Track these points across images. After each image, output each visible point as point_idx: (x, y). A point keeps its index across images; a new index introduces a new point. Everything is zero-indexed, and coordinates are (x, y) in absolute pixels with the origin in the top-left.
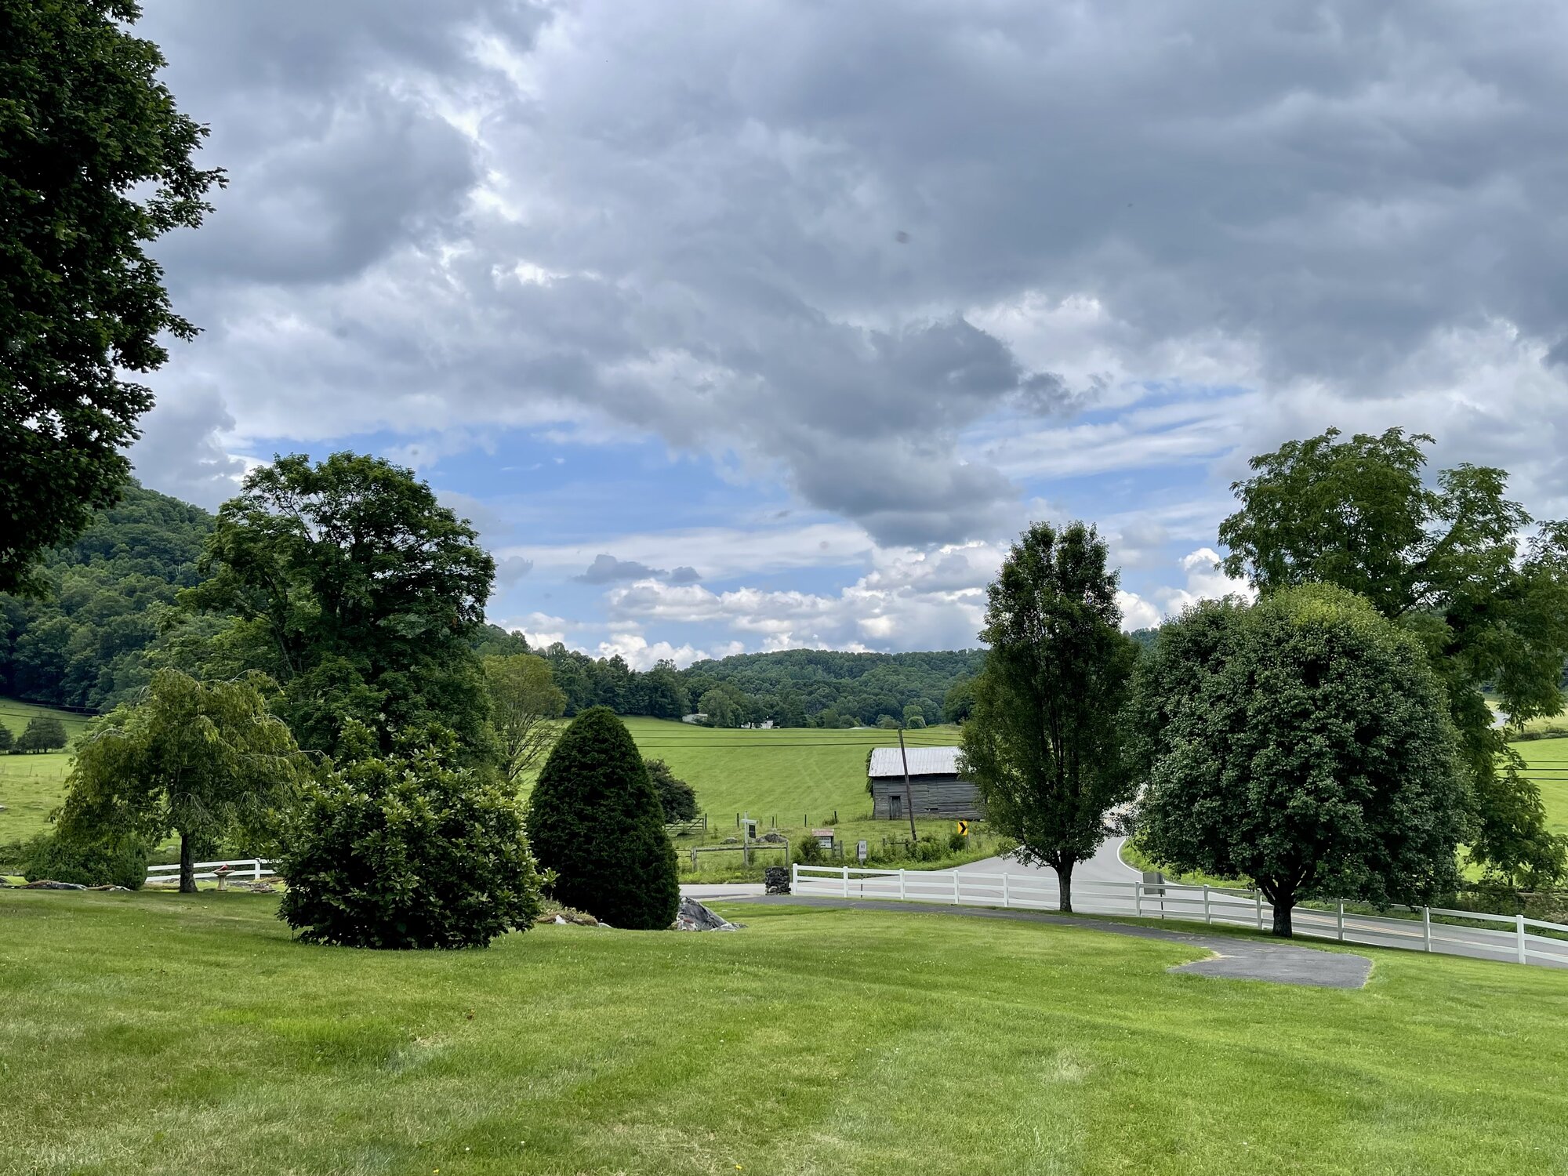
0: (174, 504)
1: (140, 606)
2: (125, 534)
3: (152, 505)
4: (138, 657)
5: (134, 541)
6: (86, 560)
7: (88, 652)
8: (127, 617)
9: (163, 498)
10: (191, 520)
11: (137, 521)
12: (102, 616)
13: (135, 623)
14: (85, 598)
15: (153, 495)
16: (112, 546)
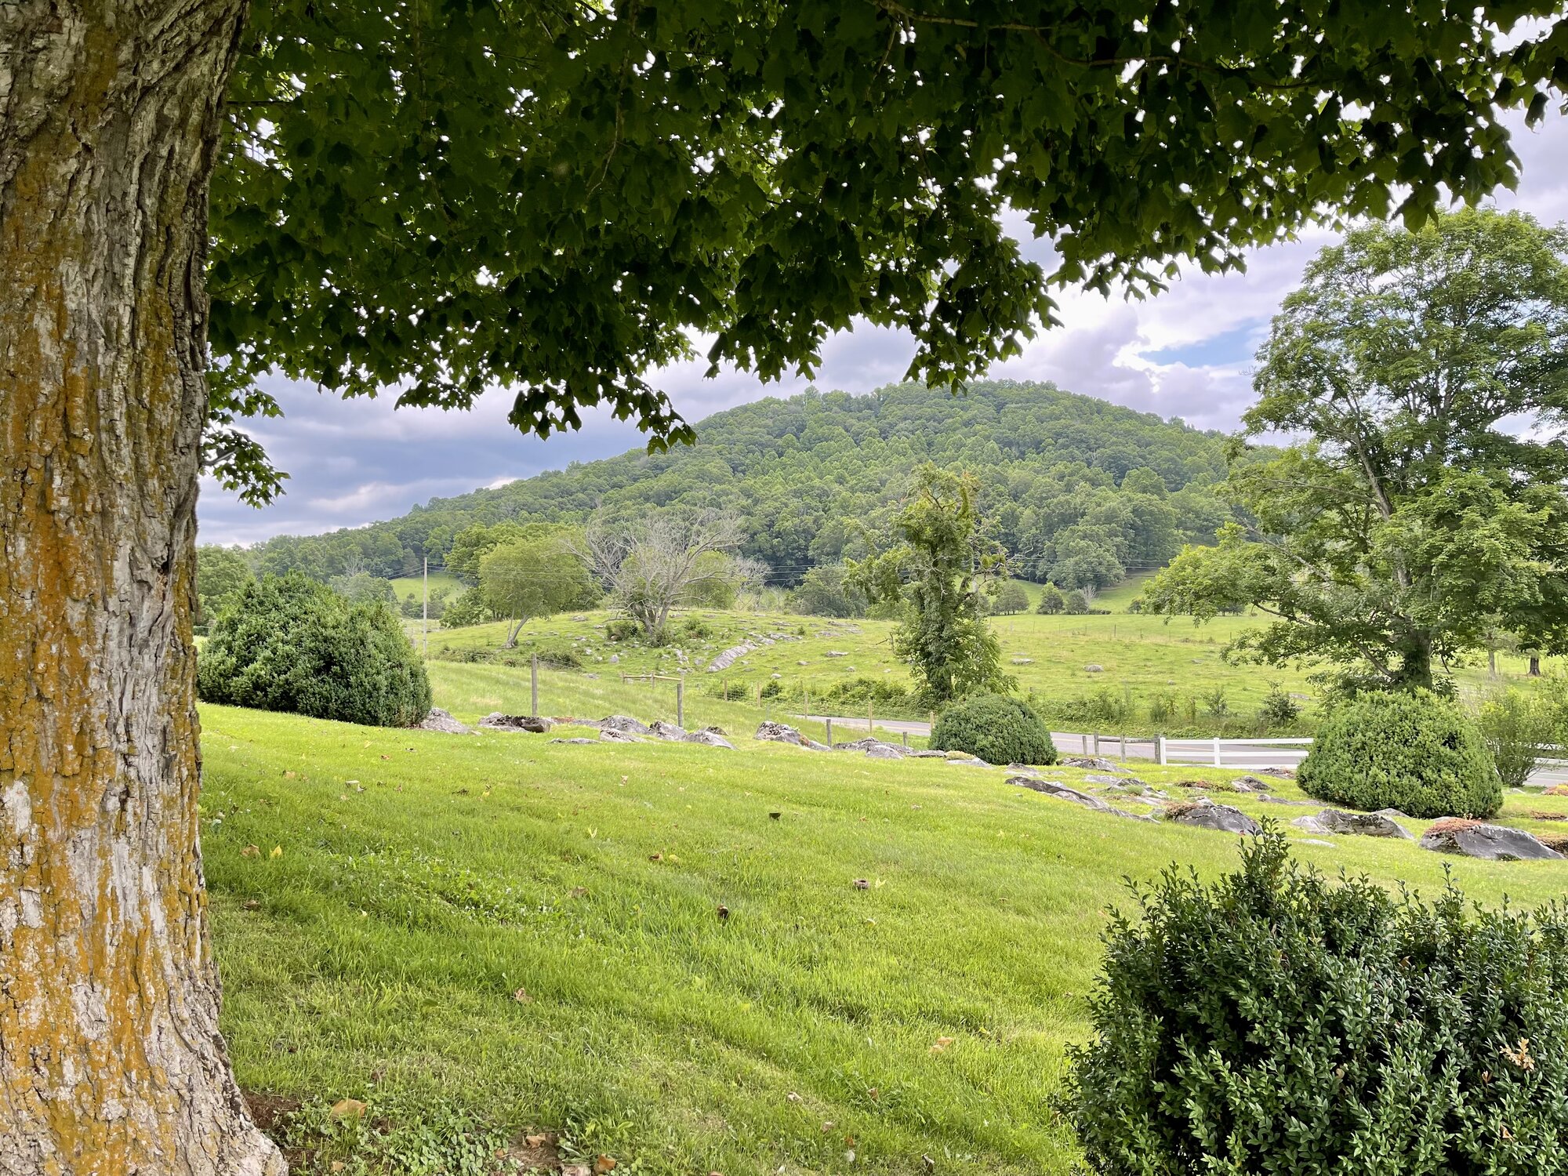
0: (1084, 400)
1: (1069, 489)
2: (1049, 431)
3: (1066, 402)
4: (1073, 531)
5: (1059, 435)
6: (1022, 456)
7: (1033, 531)
8: (1061, 498)
9: (1075, 397)
10: (1099, 412)
11: (1058, 418)
12: (1042, 499)
13: (1069, 503)
14: (1027, 486)
15: (1067, 395)
16: (1040, 442)
